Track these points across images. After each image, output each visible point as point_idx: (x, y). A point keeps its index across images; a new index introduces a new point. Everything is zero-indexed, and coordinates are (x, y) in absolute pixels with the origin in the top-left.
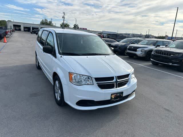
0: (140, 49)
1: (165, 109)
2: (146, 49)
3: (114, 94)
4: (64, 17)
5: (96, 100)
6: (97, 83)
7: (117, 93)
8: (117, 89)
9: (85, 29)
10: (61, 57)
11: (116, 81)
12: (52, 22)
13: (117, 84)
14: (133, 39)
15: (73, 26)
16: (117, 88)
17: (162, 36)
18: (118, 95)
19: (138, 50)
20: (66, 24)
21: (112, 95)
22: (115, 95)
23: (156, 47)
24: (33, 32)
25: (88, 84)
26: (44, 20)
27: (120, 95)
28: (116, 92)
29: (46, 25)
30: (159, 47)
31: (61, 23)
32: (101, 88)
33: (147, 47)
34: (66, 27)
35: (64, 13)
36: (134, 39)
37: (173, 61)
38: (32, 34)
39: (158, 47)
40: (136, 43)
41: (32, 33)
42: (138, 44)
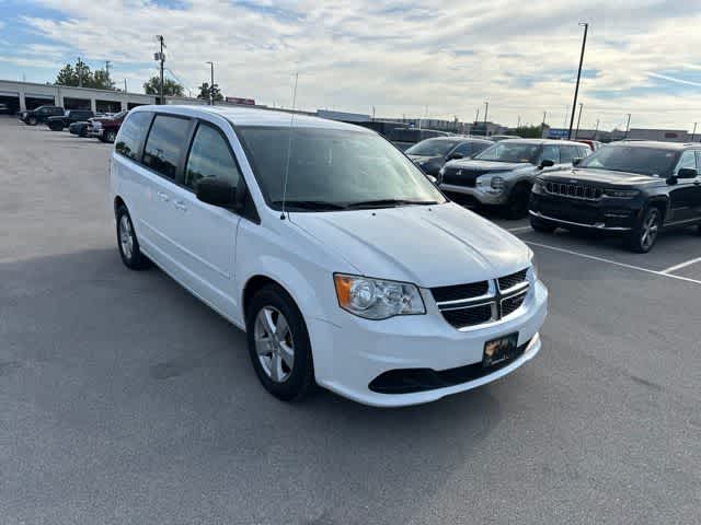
0: (487, 178)
1: (635, 379)
2: (507, 177)
3: (492, 341)
4: (161, 54)
5: (437, 368)
6: (440, 307)
7: (501, 338)
8: (499, 322)
9: (250, 101)
10: (283, 218)
11: (498, 297)
12: (111, 77)
13: (498, 306)
14: (453, 142)
15: (199, 92)
16: (499, 318)
17: (529, 126)
18: (505, 342)
19: (479, 180)
20: (170, 84)
21: (487, 344)
22: (495, 344)
23: (541, 168)
24: (31, 116)
25: (405, 313)
26: (73, 66)
27: (510, 344)
28: (499, 335)
29: (84, 85)
30: (550, 168)
31: (147, 79)
32: (453, 325)
33: (510, 170)
34: (169, 93)
35: (162, 39)
36: (457, 143)
37: (609, 215)
38: (29, 124)
39: (545, 168)
40: (467, 156)
41: (27, 121)
42: (473, 159)
